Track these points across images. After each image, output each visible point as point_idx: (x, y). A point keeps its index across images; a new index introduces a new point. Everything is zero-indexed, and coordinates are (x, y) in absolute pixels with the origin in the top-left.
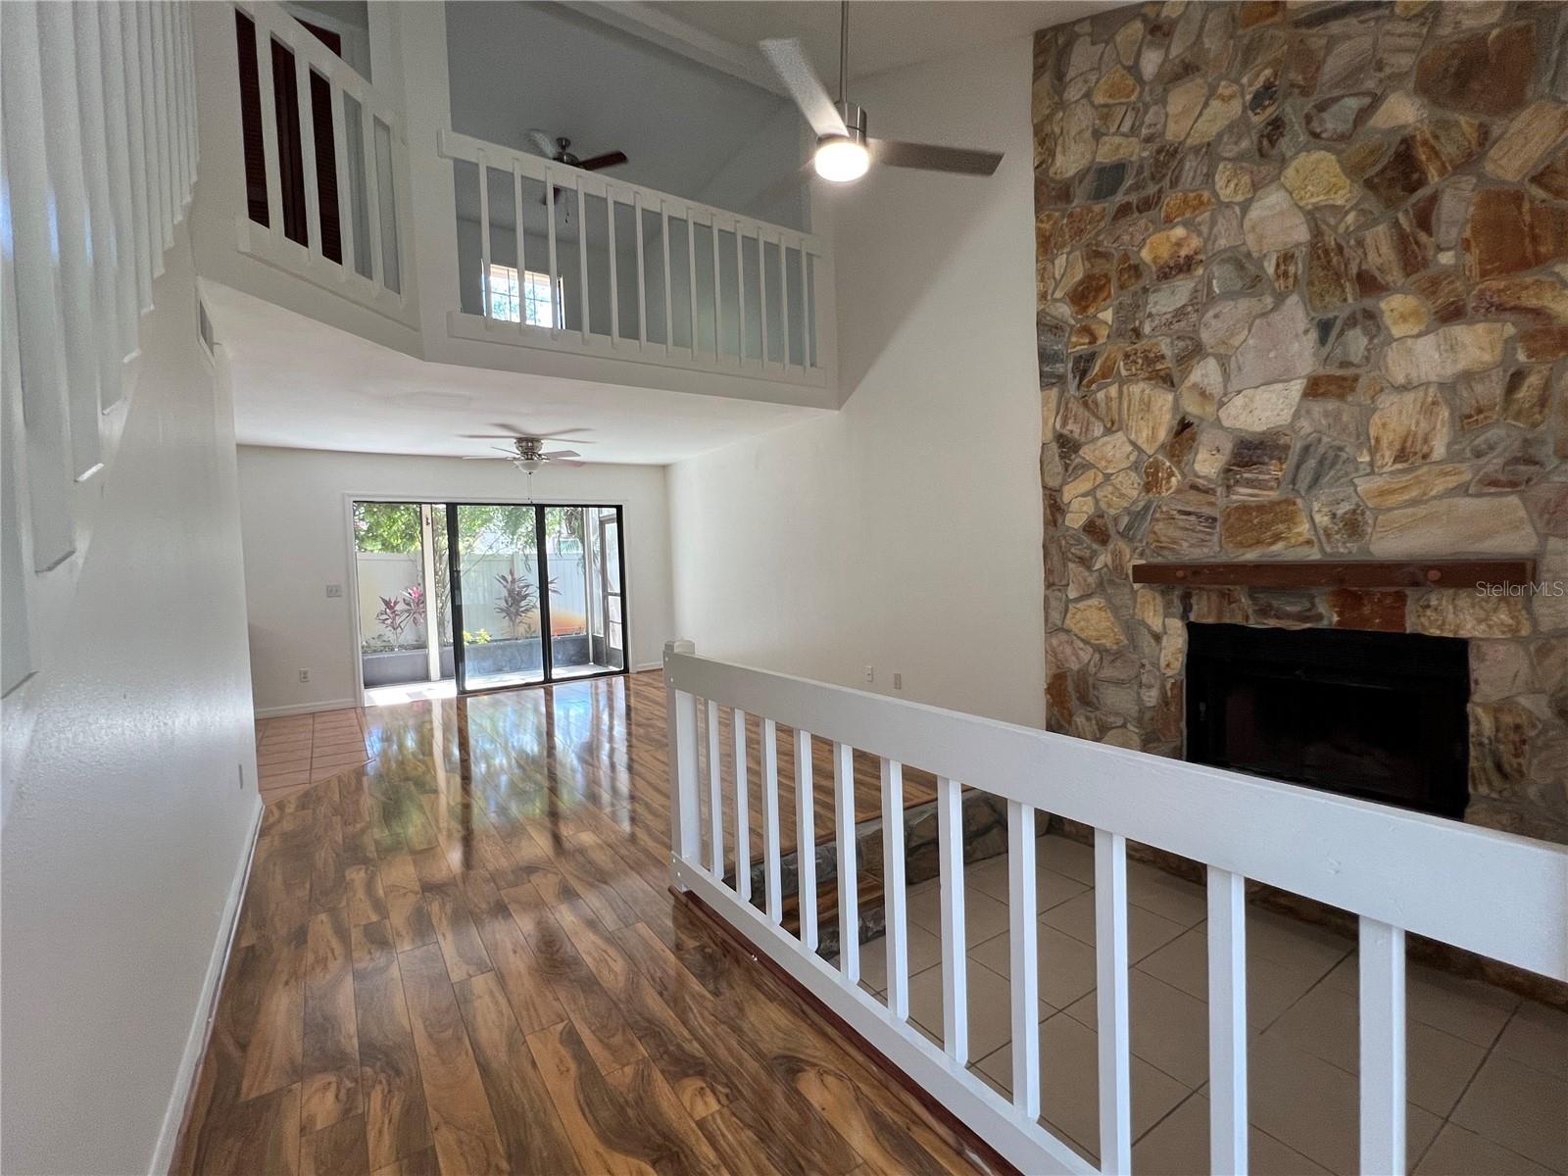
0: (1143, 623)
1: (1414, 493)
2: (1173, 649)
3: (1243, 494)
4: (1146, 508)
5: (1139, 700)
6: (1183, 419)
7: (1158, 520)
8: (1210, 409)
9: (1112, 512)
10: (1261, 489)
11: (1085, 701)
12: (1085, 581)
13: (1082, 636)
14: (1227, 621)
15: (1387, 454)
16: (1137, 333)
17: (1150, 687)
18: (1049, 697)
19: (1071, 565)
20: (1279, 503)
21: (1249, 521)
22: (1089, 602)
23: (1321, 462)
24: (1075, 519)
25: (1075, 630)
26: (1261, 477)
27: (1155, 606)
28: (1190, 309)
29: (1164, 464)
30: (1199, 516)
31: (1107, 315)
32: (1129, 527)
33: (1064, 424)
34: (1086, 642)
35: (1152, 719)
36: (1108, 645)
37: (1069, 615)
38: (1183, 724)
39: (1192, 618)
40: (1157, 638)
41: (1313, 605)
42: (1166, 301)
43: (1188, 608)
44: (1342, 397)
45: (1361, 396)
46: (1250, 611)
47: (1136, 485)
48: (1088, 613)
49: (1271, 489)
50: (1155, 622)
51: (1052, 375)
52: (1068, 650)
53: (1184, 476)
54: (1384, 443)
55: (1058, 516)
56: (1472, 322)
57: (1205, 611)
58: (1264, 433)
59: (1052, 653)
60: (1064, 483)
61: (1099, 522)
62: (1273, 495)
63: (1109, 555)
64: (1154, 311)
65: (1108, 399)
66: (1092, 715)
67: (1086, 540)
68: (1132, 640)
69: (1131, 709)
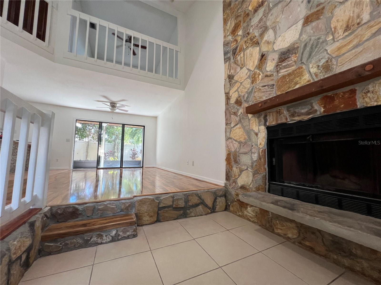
0: (252, 130)
1: (355, 42)
2: (262, 137)
3: (283, 72)
4: (252, 89)
5: (252, 158)
6: (262, 54)
7: (256, 92)
8: (270, 47)
9: (243, 94)
10: (289, 68)
11: (236, 162)
12: (236, 120)
13: (235, 139)
14: (279, 122)
15: (340, 31)
16: (248, 34)
17: (254, 153)
18: (226, 162)
19: (232, 116)
20: (296, 70)
21: (286, 80)
22: (237, 127)
23: (312, 48)
25: (233, 137)
26: (289, 63)
27: (256, 123)
28: (263, 17)
29: (257, 72)
30: (268, 86)
31: (240, 33)
32: (247, 98)
33: (230, 71)
34: (236, 141)
35: (256, 165)
36: (242, 140)
37: (231, 133)
38: (266, 166)
39: (267, 124)
40: (257, 134)
41: (313, 107)
42: (256, 19)
43: (266, 121)
44: (318, 18)
45: (327, 14)
46: (288, 116)
47: (249, 83)
48: (236, 131)
49: (293, 66)
50: (256, 129)
51: (227, 58)
52: (231, 145)
53: (263, 73)
54: (339, 27)
55: (228, 101)
57: (272, 121)
58: (289, 46)
59: (227, 146)
60: (230, 90)
61: (239, 99)
62: (293, 68)
63: (242, 109)
64: (253, 24)
66: (238, 166)
67: (236, 106)
68: (249, 137)
69: (249, 162)
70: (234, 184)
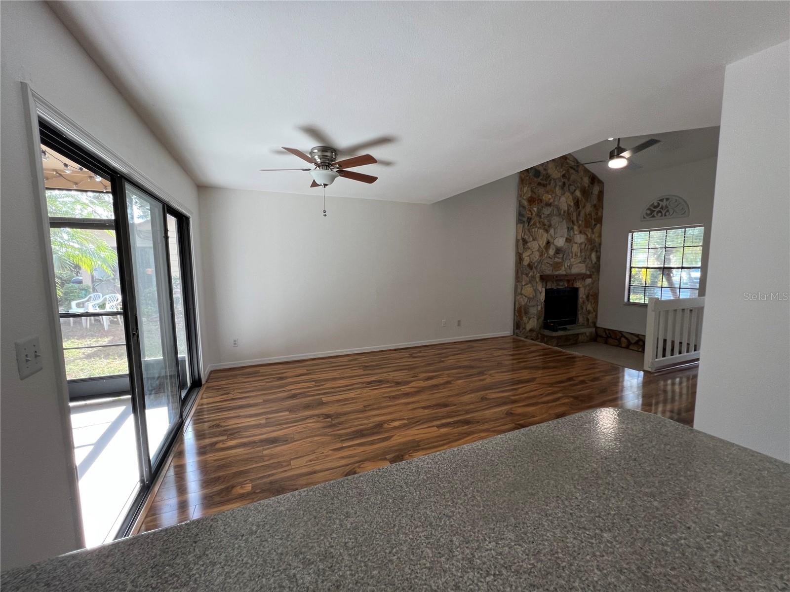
0: (538, 290)
2: (542, 297)
3: (556, 260)
4: (540, 261)
6: (548, 241)
7: (543, 264)
9: (533, 262)
11: (526, 313)
12: (527, 280)
14: (552, 288)
16: (541, 217)
17: (539, 305)
19: (524, 276)
20: (561, 262)
21: (557, 266)
22: (528, 286)
23: (567, 255)
24: (526, 263)
25: (524, 294)
26: (559, 257)
29: (544, 251)
30: (549, 264)
31: (535, 209)
32: (537, 265)
34: (526, 296)
35: (539, 313)
36: (531, 296)
37: (523, 290)
39: (547, 288)
40: (541, 293)
41: (564, 283)
42: (547, 211)
43: (546, 285)
44: (569, 243)
47: (538, 255)
48: (527, 289)
49: (560, 259)
50: (540, 289)
51: (521, 220)
52: (522, 299)
53: (547, 254)
54: (574, 253)
55: (521, 261)
56: (582, 234)
57: (549, 287)
59: (518, 301)
60: (523, 252)
61: (531, 264)
63: (532, 273)
65: (535, 231)
66: (527, 316)
67: (528, 269)
68: (536, 294)
69: (535, 312)
70: (524, 330)
